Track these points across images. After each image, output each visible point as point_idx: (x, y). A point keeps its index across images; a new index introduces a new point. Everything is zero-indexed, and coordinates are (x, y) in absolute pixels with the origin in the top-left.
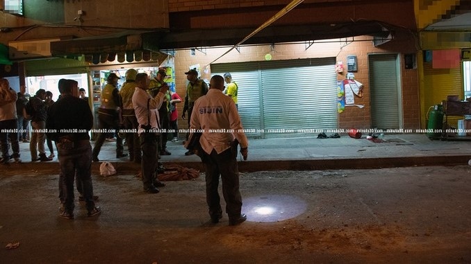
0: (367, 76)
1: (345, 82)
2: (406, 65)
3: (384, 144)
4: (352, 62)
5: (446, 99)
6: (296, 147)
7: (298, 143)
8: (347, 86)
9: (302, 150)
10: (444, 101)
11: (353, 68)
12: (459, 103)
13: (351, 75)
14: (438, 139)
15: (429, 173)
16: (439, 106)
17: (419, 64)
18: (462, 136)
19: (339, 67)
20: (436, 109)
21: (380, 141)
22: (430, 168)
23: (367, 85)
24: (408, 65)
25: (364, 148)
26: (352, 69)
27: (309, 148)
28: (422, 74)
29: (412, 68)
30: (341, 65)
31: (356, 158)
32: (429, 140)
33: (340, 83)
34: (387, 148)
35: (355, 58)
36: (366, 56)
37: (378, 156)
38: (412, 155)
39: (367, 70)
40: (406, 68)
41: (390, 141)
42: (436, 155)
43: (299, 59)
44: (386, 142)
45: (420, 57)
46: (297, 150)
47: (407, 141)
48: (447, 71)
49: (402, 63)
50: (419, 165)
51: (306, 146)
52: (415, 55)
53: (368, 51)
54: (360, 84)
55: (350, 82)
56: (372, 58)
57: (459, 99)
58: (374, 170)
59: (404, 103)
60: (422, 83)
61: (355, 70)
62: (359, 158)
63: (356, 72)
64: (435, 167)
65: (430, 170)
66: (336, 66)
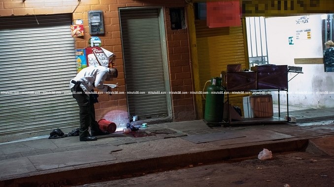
0: (119, 40)
1: (89, 51)
2: (172, 23)
3: (147, 138)
4: (96, 20)
5: (225, 70)
6: (14, 156)
7: (17, 150)
8: (91, 56)
9: (23, 161)
10: (223, 73)
11: (98, 30)
12: (242, 74)
13: (96, 41)
14: (218, 126)
15: (209, 174)
16: (218, 79)
17: (189, 22)
18: (249, 119)
19: (79, 29)
20: (214, 83)
21: (142, 134)
22: (210, 167)
23: (120, 54)
24: (175, 23)
25: (121, 147)
26: (96, 31)
27: (36, 157)
28: (194, 36)
29: (180, 28)
30: (81, 26)
31: (108, 163)
32: (207, 127)
33: (80, 53)
34: (152, 143)
35: (101, 14)
36: (117, 12)
37: (139, 157)
38: (185, 152)
39: (118, 33)
40: (173, 29)
41: (155, 133)
42: (217, 147)
43: (13, 16)
44: (150, 135)
45: (190, 12)
46: (14, 161)
47: (179, 132)
48: (225, 31)
49: (166, 21)
50: (195, 164)
51: (31, 153)
52: (183, 9)
53: (119, 5)
54: (109, 53)
55: (95, 50)
56: (125, 15)
57: (243, 68)
58: (135, 179)
59: (173, 77)
60: (195, 49)
61: (102, 32)
62: (112, 162)
63: (103, 35)
64: (216, 165)
65: (209, 171)
66: (73, 27)
